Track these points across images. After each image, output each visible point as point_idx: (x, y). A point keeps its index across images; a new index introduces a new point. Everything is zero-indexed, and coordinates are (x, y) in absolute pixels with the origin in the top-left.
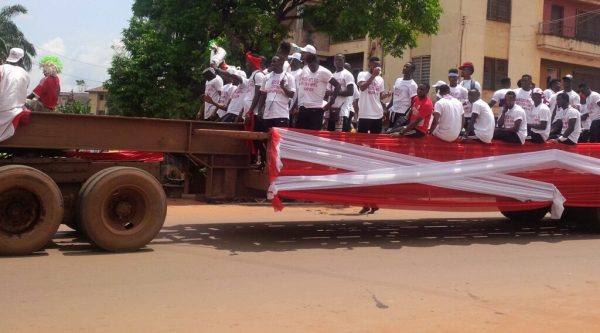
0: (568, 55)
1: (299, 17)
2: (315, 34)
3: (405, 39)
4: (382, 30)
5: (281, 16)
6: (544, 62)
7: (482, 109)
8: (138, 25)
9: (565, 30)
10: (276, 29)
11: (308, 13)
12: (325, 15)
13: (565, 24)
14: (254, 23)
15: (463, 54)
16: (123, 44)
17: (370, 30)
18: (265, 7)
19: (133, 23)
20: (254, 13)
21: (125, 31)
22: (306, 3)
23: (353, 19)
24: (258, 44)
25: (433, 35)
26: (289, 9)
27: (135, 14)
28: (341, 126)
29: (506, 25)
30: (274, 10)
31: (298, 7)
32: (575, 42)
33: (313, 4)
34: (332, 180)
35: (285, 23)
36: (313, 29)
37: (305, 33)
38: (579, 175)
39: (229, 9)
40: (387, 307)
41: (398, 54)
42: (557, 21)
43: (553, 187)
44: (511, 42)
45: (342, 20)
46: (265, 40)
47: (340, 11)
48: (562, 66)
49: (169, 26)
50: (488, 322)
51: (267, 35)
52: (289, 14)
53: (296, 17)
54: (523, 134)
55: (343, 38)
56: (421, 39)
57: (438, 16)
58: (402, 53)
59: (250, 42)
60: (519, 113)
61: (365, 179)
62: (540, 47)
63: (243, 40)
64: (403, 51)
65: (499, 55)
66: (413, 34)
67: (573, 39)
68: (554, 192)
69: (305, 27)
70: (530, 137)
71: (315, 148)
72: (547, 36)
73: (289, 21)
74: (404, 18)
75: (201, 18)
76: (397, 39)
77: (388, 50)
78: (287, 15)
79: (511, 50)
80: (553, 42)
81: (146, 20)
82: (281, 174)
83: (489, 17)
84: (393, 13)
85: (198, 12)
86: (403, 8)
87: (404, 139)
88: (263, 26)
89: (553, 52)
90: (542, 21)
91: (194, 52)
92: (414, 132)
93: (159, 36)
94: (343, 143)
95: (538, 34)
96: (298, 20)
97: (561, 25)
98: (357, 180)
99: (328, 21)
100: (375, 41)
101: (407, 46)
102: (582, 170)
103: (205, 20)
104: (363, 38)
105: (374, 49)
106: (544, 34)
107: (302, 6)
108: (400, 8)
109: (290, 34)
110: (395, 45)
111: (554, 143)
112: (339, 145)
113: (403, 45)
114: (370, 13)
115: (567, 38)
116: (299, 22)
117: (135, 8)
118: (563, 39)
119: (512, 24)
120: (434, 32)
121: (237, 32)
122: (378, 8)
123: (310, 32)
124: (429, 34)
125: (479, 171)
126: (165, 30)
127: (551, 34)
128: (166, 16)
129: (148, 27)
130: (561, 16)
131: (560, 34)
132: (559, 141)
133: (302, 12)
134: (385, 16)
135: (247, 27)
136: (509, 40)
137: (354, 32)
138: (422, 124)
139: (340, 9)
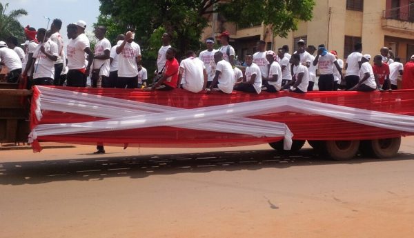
0: (403, 32)
1: (215, 12)
2: (226, 24)
3: (289, 24)
4: (273, 19)
5: (202, 11)
6: (386, 37)
7: (223, 67)
8: (104, 21)
9: (401, 15)
10: (199, 21)
11: (221, 9)
12: (233, 9)
13: (401, 11)
14: (183, 17)
15: (330, 34)
16: (94, 34)
17: (265, 19)
18: (191, 5)
19: (100, 19)
20: (184, 10)
21: (95, 24)
22: (220, 2)
23: (252, 12)
24: (187, 31)
25: (309, 21)
26: (208, 6)
27: (102, 13)
28: (100, 83)
29: (360, 13)
30: (197, 7)
31: (214, 5)
32: (408, 23)
33: (224, 2)
34: (89, 126)
35: (205, 16)
36: (224, 19)
37: (219, 23)
38: (308, 116)
39: (166, 7)
40: (277, 208)
41: (284, 35)
42: (396, 9)
43: (285, 126)
44: (364, 25)
45: (245, 12)
46: (192, 28)
47: (243, 6)
48: (398, 41)
49: (125, 20)
50: (347, 217)
51: (193, 25)
52: (208, 10)
53: (213, 12)
54: (259, 86)
55: (246, 25)
56: (300, 24)
57: (312, 8)
58: (287, 35)
59: (181, 30)
60: (254, 70)
61: (119, 124)
62: (384, 28)
63: (176, 29)
64: (288, 33)
65: (355, 34)
66: (295, 21)
67: (407, 21)
68: (285, 130)
69: (219, 19)
70: (265, 88)
71: (68, 100)
72: (389, 20)
73: (208, 15)
74: (288, 10)
75: (147, 14)
76: (284, 25)
77: (277, 33)
78: (207, 10)
79: (364, 30)
80: (393, 24)
81: (109, 17)
82: (41, 123)
83: (348, 8)
84: (280, 7)
85: (145, 10)
86: (287, 3)
87: (155, 92)
88: (190, 19)
89: (393, 31)
90: (385, 9)
91: (142, 38)
92: (164, 86)
93: (118, 27)
94: (99, 96)
95: (382, 18)
96: (214, 14)
97: (398, 11)
98: (111, 125)
99: (235, 14)
100: (268, 27)
101: (290, 30)
102: (310, 112)
103: (149, 15)
104: (259, 25)
105: (267, 32)
106: (387, 18)
107: (217, 4)
108: (285, 3)
109: (209, 24)
110: (282, 29)
111: (286, 92)
112: (96, 98)
113: (288, 29)
114: (264, 7)
115: (402, 21)
116: (215, 15)
117: (101, 9)
118: (400, 22)
119: (364, 12)
120: (309, 19)
121: (172, 24)
122: (270, 3)
123: (223, 22)
124: (306, 21)
125: (221, 115)
126: (123, 24)
127: (391, 19)
128: (123, 13)
129: (111, 22)
130: (398, 5)
131: (398, 18)
132: (291, 90)
133: (217, 8)
134: (274, 9)
135: (179, 20)
136: (362, 23)
137: (254, 21)
138: (169, 79)
139: (244, 5)
